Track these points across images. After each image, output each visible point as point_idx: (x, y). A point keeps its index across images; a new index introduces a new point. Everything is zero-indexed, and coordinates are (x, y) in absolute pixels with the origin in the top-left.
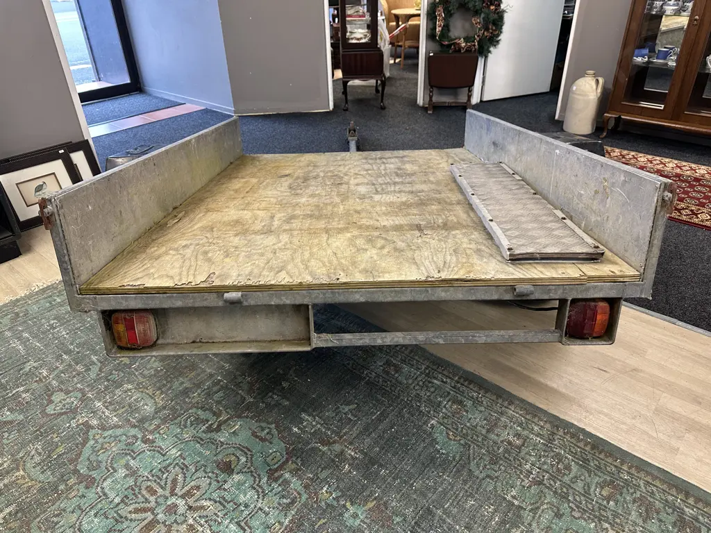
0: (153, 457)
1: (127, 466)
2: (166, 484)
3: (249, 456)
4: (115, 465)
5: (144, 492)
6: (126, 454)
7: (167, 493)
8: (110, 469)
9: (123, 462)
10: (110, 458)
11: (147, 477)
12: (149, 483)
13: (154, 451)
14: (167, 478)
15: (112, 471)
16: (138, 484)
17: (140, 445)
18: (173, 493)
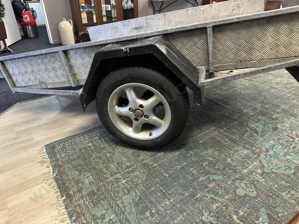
0: (276, 148)
1: (285, 156)
2: (290, 144)
3: (268, 124)
4: (285, 160)
5: (296, 150)
6: (277, 157)
7: (294, 143)
8: (288, 161)
9: (282, 158)
10: (282, 162)
11: (288, 149)
12: (291, 148)
13: (272, 148)
14: (286, 144)
15: (289, 160)
16: (293, 152)
17: (271, 152)
18: (293, 141)
